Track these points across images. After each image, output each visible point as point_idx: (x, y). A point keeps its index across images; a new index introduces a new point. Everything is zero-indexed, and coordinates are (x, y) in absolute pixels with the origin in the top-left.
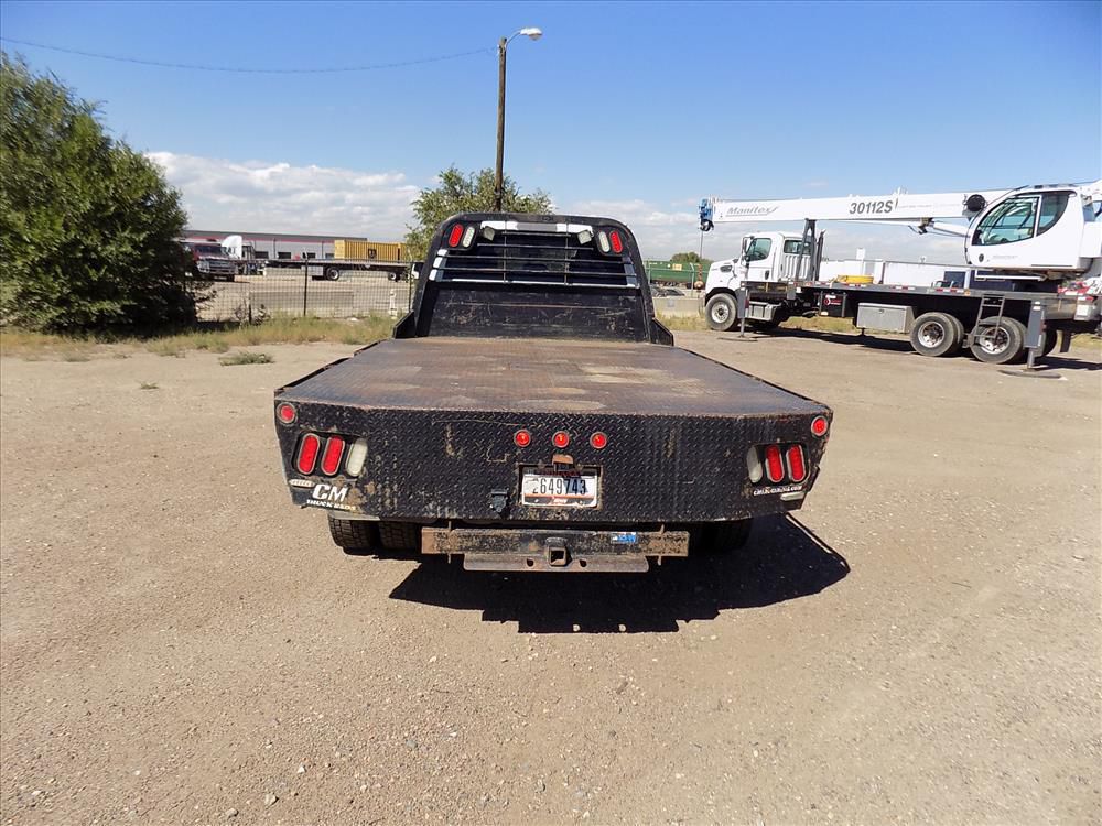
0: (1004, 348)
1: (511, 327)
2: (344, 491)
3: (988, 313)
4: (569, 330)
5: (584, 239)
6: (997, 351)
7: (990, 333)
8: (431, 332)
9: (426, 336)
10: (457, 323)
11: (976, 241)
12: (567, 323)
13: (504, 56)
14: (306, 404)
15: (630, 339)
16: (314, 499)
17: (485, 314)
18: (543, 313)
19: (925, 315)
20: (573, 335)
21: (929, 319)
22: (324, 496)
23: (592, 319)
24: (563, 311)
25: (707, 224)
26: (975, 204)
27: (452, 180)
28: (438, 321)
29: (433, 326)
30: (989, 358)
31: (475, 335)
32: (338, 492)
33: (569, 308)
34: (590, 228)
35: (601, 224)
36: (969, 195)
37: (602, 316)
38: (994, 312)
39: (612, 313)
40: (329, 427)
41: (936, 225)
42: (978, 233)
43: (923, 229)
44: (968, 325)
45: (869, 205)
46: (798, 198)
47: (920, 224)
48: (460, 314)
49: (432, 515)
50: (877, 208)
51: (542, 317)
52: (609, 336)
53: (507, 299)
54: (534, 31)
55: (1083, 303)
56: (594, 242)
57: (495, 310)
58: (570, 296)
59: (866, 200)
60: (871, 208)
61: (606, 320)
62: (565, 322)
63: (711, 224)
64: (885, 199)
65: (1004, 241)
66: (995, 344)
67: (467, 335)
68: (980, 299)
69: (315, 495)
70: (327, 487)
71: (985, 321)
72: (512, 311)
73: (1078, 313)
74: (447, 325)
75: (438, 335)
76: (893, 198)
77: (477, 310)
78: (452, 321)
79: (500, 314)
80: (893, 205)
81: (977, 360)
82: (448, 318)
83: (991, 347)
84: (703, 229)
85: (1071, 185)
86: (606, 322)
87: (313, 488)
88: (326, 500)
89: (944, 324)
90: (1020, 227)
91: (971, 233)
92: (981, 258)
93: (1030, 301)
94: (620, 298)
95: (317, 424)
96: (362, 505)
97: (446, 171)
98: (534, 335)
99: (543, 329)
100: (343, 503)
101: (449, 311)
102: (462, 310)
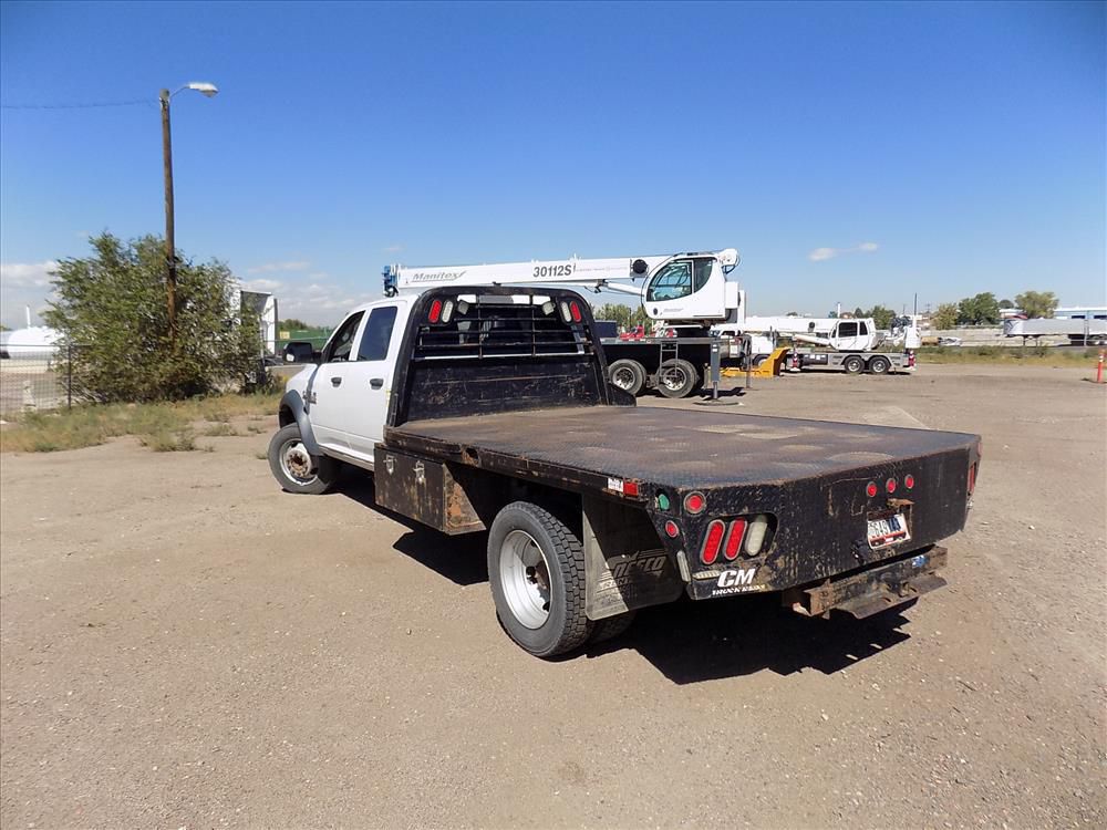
0: (681, 385)
1: (486, 402)
2: (752, 572)
3: (668, 356)
4: (537, 400)
5: (548, 310)
6: (677, 388)
7: (669, 374)
8: (410, 416)
9: (406, 421)
10: (435, 405)
11: (649, 299)
12: (535, 393)
13: (166, 110)
14: (716, 490)
15: (586, 404)
16: (719, 588)
17: (462, 392)
18: (514, 386)
19: (617, 362)
20: (542, 405)
21: (621, 365)
22: (730, 583)
23: (557, 387)
24: (530, 382)
25: (391, 290)
26: (639, 268)
27: (106, 246)
28: (417, 403)
29: (412, 409)
30: (673, 394)
32: (746, 573)
33: (536, 378)
34: (552, 299)
35: (563, 295)
36: (634, 260)
37: (563, 384)
38: (672, 356)
39: (570, 380)
40: (740, 509)
41: (610, 285)
42: (650, 291)
43: (598, 290)
44: (651, 368)
45: (550, 269)
46: (481, 264)
47: (595, 284)
48: (437, 394)
49: (820, 576)
50: (558, 271)
51: (514, 390)
52: (570, 403)
53: (481, 374)
54: (208, 87)
55: (734, 344)
56: (557, 313)
57: (471, 386)
58: (536, 367)
59: (548, 264)
60: (553, 272)
61: (566, 387)
62: (533, 392)
63: (395, 290)
64: (564, 264)
65: (667, 298)
66: (674, 382)
67: (446, 416)
68: (659, 346)
69: (721, 584)
70: (733, 573)
71: (668, 363)
72: (487, 386)
73: (732, 352)
74: (425, 407)
75: (416, 419)
76: (571, 262)
77: (454, 389)
78: (430, 402)
79: (475, 390)
80: (572, 269)
81: (663, 396)
82: (426, 399)
83: (671, 385)
84: (388, 296)
85: (710, 253)
86: (566, 390)
87: (718, 578)
88: (733, 586)
89: (633, 368)
90: (676, 286)
91: (645, 292)
92: (655, 312)
93: (709, 345)
94: (577, 365)
95: (727, 508)
96: (769, 582)
97: (98, 237)
98: (508, 408)
99: (516, 403)
100: (753, 584)
101: (427, 392)
102: (439, 389)
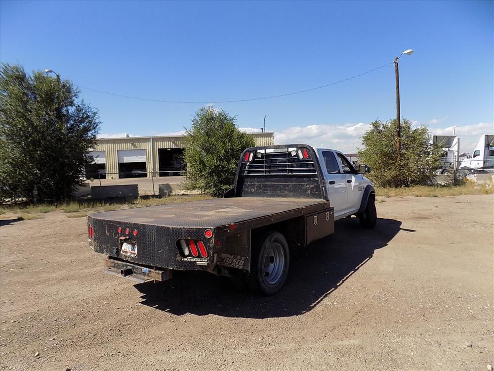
1: (270, 193)
4: (292, 194)
5: (294, 154)
9: (241, 197)
10: (251, 192)
12: (290, 191)
13: (397, 65)
15: (317, 198)
17: (260, 188)
18: (281, 187)
20: (293, 196)
23: (301, 189)
24: (288, 186)
28: (245, 191)
29: (243, 193)
31: (257, 196)
33: (291, 184)
34: (295, 149)
35: (299, 147)
37: (305, 188)
39: (308, 186)
48: (252, 188)
51: (281, 189)
52: (308, 196)
53: (267, 181)
54: (409, 51)
56: (297, 155)
57: (263, 186)
58: (291, 179)
62: (290, 190)
72: (270, 186)
75: (245, 196)
77: (258, 186)
78: (249, 191)
79: (266, 188)
82: (248, 189)
86: (306, 190)
94: (312, 179)
98: (278, 196)
99: (282, 194)
101: (248, 187)
102: (253, 186)
